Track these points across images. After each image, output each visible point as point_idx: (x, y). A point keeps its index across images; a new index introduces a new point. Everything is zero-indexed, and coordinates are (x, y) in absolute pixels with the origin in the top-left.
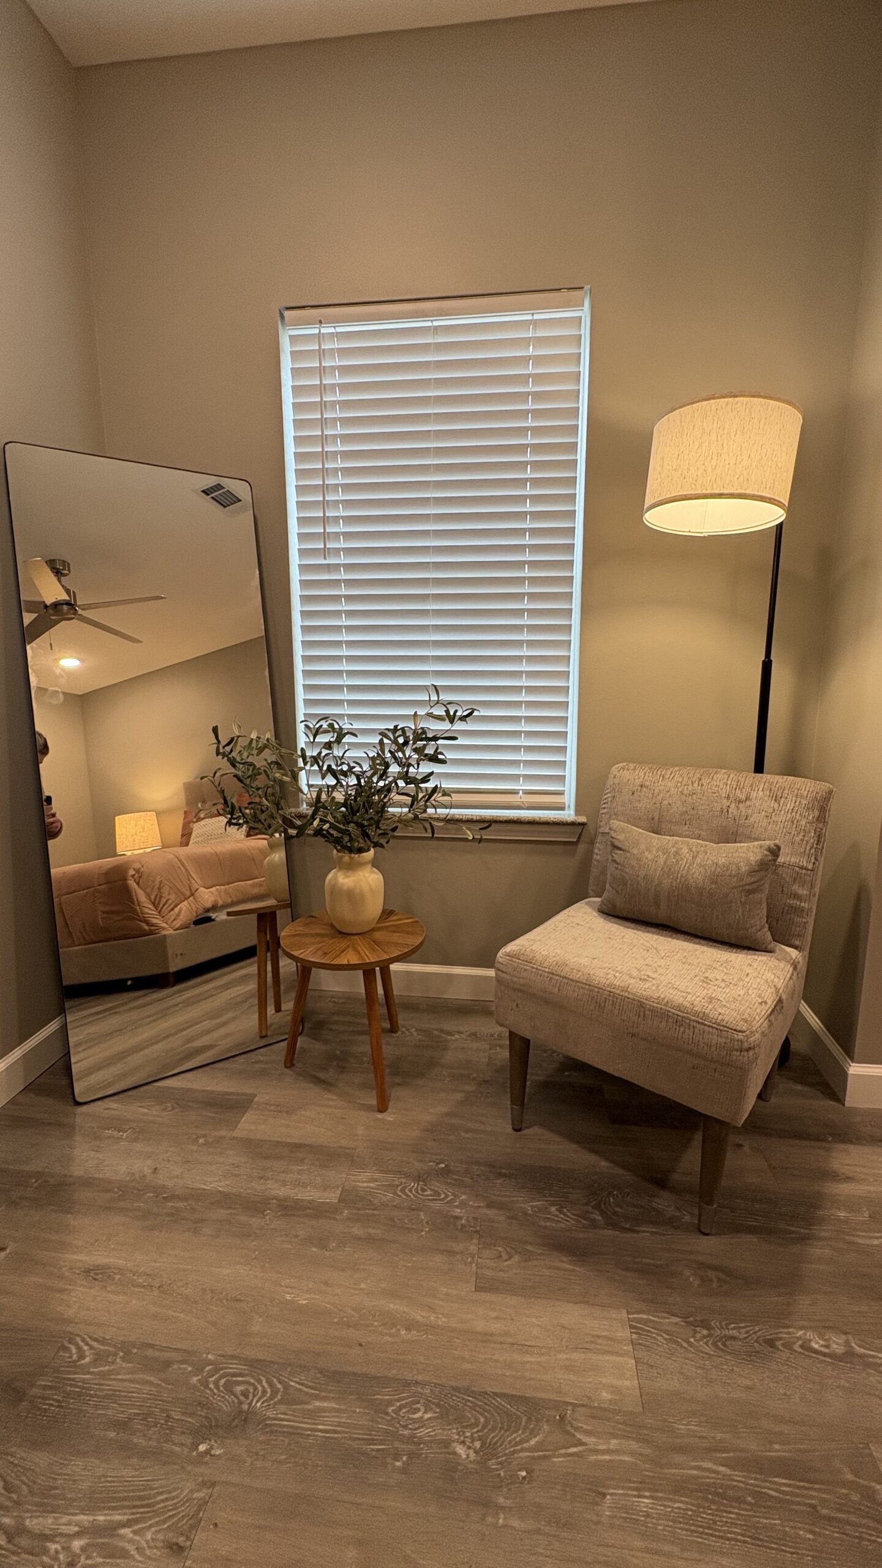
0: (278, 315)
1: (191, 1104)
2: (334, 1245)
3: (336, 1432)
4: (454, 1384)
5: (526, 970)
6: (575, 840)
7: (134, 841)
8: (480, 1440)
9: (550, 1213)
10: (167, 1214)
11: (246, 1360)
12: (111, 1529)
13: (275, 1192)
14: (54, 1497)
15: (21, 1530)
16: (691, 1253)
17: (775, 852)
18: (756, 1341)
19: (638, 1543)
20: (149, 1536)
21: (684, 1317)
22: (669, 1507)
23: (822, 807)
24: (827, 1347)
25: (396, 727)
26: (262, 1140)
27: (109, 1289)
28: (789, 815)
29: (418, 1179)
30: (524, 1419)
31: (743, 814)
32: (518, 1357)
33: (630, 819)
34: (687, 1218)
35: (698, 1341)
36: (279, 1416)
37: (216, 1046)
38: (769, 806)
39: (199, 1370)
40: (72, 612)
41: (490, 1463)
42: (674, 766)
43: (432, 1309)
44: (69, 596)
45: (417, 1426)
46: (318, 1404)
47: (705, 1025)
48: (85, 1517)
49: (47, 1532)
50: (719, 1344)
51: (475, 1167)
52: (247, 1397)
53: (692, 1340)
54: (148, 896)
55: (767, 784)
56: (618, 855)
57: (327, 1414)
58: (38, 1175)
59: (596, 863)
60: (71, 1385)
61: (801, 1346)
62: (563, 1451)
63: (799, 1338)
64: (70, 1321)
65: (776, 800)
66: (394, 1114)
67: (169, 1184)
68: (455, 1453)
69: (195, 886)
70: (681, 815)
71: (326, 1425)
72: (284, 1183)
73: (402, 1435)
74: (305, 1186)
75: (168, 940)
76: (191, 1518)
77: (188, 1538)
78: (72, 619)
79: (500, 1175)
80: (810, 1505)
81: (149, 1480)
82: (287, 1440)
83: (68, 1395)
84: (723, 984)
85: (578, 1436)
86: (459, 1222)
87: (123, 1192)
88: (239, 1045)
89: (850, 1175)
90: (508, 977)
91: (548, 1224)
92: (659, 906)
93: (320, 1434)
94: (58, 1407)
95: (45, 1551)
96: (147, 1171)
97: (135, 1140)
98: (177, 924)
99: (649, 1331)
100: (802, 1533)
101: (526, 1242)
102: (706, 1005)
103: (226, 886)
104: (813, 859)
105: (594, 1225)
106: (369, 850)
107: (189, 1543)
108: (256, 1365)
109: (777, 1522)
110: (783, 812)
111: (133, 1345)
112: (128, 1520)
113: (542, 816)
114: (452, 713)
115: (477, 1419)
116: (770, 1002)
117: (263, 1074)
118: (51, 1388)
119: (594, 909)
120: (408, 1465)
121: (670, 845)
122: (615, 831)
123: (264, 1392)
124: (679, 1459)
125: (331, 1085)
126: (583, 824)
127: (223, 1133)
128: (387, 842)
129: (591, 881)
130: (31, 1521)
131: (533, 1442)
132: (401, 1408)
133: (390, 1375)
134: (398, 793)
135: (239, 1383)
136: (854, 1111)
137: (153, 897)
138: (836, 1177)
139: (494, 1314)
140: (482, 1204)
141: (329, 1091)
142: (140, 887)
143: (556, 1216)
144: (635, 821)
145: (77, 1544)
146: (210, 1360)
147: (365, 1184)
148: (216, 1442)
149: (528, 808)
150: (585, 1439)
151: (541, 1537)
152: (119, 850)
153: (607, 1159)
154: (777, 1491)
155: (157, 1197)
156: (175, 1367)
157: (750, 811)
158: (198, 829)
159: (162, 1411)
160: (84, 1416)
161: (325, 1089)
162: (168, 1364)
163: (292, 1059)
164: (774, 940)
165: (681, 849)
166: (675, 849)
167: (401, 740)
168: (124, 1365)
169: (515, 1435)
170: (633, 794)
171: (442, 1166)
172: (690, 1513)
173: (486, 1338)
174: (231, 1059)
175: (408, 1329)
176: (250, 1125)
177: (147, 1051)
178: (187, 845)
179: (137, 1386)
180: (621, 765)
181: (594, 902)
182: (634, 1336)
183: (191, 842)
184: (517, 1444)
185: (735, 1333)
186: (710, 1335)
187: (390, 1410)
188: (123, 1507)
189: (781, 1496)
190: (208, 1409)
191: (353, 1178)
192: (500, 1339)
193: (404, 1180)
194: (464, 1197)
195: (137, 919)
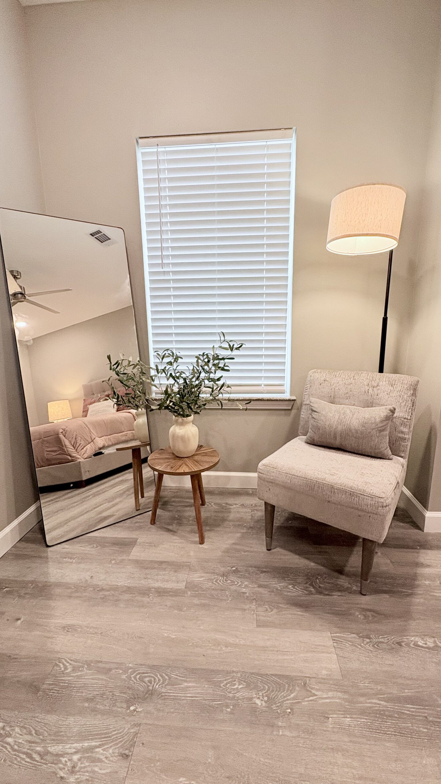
0: (135, 141)
1: (107, 545)
2: (185, 609)
3: (196, 697)
4: (251, 671)
5: (273, 472)
6: (290, 408)
7: (58, 415)
8: (266, 696)
9: (289, 588)
10: (101, 598)
11: (148, 666)
12: (91, 749)
13: (153, 585)
14: (63, 736)
15: (48, 753)
16: (358, 604)
17: (393, 411)
18: (393, 643)
19: (346, 739)
20: (111, 751)
21: (358, 634)
22: (359, 721)
23: (414, 389)
24: (426, 644)
25: (204, 353)
26: (143, 560)
27: (76, 636)
28: (398, 393)
29: (223, 575)
30: (287, 686)
31: (376, 393)
32: (280, 657)
33: (320, 397)
34: (355, 588)
35: (365, 645)
36: (168, 691)
37: (114, 515)
38: (388, 389)
39: (125, 672)
40: (23, 298)
41: (273, 706)
42: (340, 370)
43: (236, 637)
44: (21, 289)
45: (236, 692)
46: (186, 684)
47: (364, 495)
48: (78, 745)
49: (60, 753)
50: (375, 645)
51: (250, 569)
52: (151, 683)
53: (362, 644)
54: (70, 442)
55: (387, 378)
56: (315, 415)
57: (191, 689)
58: (32, 582)
59: (302, 419)
60: (62, 683)
61: (414, 644)
62: (307, 699)
63: (412, 641)
64: (58, 652)
65: (392, 386)
66: (207, 545)
67: (100, 583)
68: (255, 703)
69: (93, 437)
70: (345, 394)
71: (192, 694)
72: (158, 581)
73: (229, 696)
74: (167, 581)
75: (81, 464)
76: (131, 741)
77: (130, 751)
78: (23, 301)
79: (263, 572)
80: (424, 716)
81: (107, 725)
82: (173, 702)
83: (63, 687)
84: (370, 476)
85: (313, 691)
86: (246, 595)
87: (77, 588)
88: (126, 514)
89: (429, 564)
90: (264, 476)
91: (289, 594)
92: (336, 439)
93: (189, 698)
94: (57, 693)
95: (61, 761)
96: (88, 578)
97: (79, 563)
98: (86, 456)
99: (341, 641)
100: (421, 729)
101: (279, 603)
102: (364, 486)
103: (109, 436)
104: (410, 414)
105: (311, 593)
106: (190, 416)
107: (130, 754)
108: (154, 668)
109: (409, 725)
110: (395, 392)
111: (91, 661)
112: (100, 745)
113: (273, 397)
114: (232, 346)
115: (264, 687)
116: (394, 484)
117: (140, 528)
118: (53, 684)
119: (302, 441)
120: (233, 710)
121: (341, 409)
122: (313, 403)
123: (159, 680)
124: (362, 699)
125: (175, 532)
126: (294, 400)
127: (124, 557)
128: (200, 411)
129: (300, 427)
130: (51, 748)
131: (292, 696)
132: (227, 684)
133: (220, 669)
134: (205, 387)
135: (146, 677)
136: (428, 534)
137: (73, 443)
138: (422, 565)
139: (266, 637)
140: (255, 586)
141: (174, 535)
142: (66, 438)
143: (292, 590)
144: (321, 398)
145: (75, 757)
146: (131, 667)
147: (198, 579)
148: (138, 705)
149: (267, 393)
150: (317, 693)
151: (300, 739)
152: (50, 420)
153: (314, 562)
154: (409, 711)
155: (94, 590)
156: (113, 671)
157: (379, 392)
158: (91, 408)
159: (110, 692)
160: (71, 697)
161: (172, 535)
162: (110, 670)
163: (154, 520)
164: (393, 454)
165: (346, 411)
166: (343, 411)
167: (206, 360)
168: (88, 671)
169: (283, 693)
170: (320, 384)
171: (234, 568)
172: (369, 723)
173: (264, 649)
174: (123, 522)
175: (226, 647)
176: (136, 553)
177: (78, 519)
178: (86, 416)
179: (95, 681)
180: (314, 370)
181: (302, 438)
182: (335, 644)
183: (88, 415)
184: (284, 697)
185: (382, 640)
186: (371, 642)
187: (222, 685)
188: (96, 739)
189: (410, 713)
190: (133, 690)
191: (191, 576)
192: (271, 649)
193: (216, 576)
194: (246, 583)
195: (65, 454)
